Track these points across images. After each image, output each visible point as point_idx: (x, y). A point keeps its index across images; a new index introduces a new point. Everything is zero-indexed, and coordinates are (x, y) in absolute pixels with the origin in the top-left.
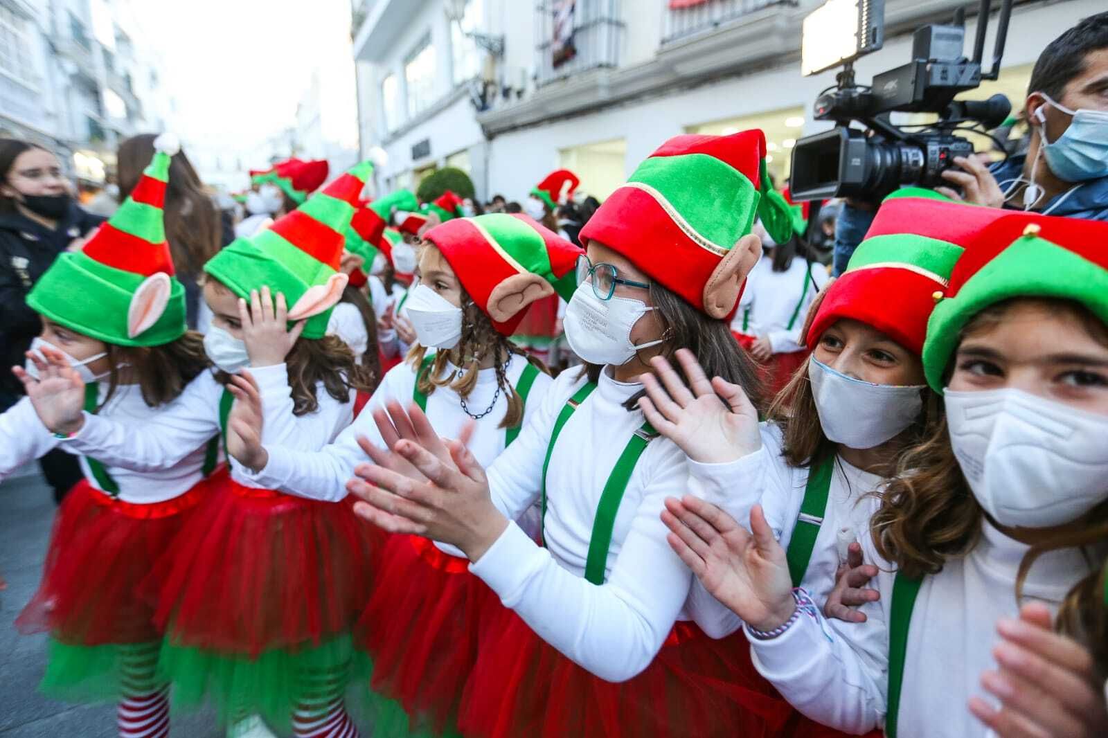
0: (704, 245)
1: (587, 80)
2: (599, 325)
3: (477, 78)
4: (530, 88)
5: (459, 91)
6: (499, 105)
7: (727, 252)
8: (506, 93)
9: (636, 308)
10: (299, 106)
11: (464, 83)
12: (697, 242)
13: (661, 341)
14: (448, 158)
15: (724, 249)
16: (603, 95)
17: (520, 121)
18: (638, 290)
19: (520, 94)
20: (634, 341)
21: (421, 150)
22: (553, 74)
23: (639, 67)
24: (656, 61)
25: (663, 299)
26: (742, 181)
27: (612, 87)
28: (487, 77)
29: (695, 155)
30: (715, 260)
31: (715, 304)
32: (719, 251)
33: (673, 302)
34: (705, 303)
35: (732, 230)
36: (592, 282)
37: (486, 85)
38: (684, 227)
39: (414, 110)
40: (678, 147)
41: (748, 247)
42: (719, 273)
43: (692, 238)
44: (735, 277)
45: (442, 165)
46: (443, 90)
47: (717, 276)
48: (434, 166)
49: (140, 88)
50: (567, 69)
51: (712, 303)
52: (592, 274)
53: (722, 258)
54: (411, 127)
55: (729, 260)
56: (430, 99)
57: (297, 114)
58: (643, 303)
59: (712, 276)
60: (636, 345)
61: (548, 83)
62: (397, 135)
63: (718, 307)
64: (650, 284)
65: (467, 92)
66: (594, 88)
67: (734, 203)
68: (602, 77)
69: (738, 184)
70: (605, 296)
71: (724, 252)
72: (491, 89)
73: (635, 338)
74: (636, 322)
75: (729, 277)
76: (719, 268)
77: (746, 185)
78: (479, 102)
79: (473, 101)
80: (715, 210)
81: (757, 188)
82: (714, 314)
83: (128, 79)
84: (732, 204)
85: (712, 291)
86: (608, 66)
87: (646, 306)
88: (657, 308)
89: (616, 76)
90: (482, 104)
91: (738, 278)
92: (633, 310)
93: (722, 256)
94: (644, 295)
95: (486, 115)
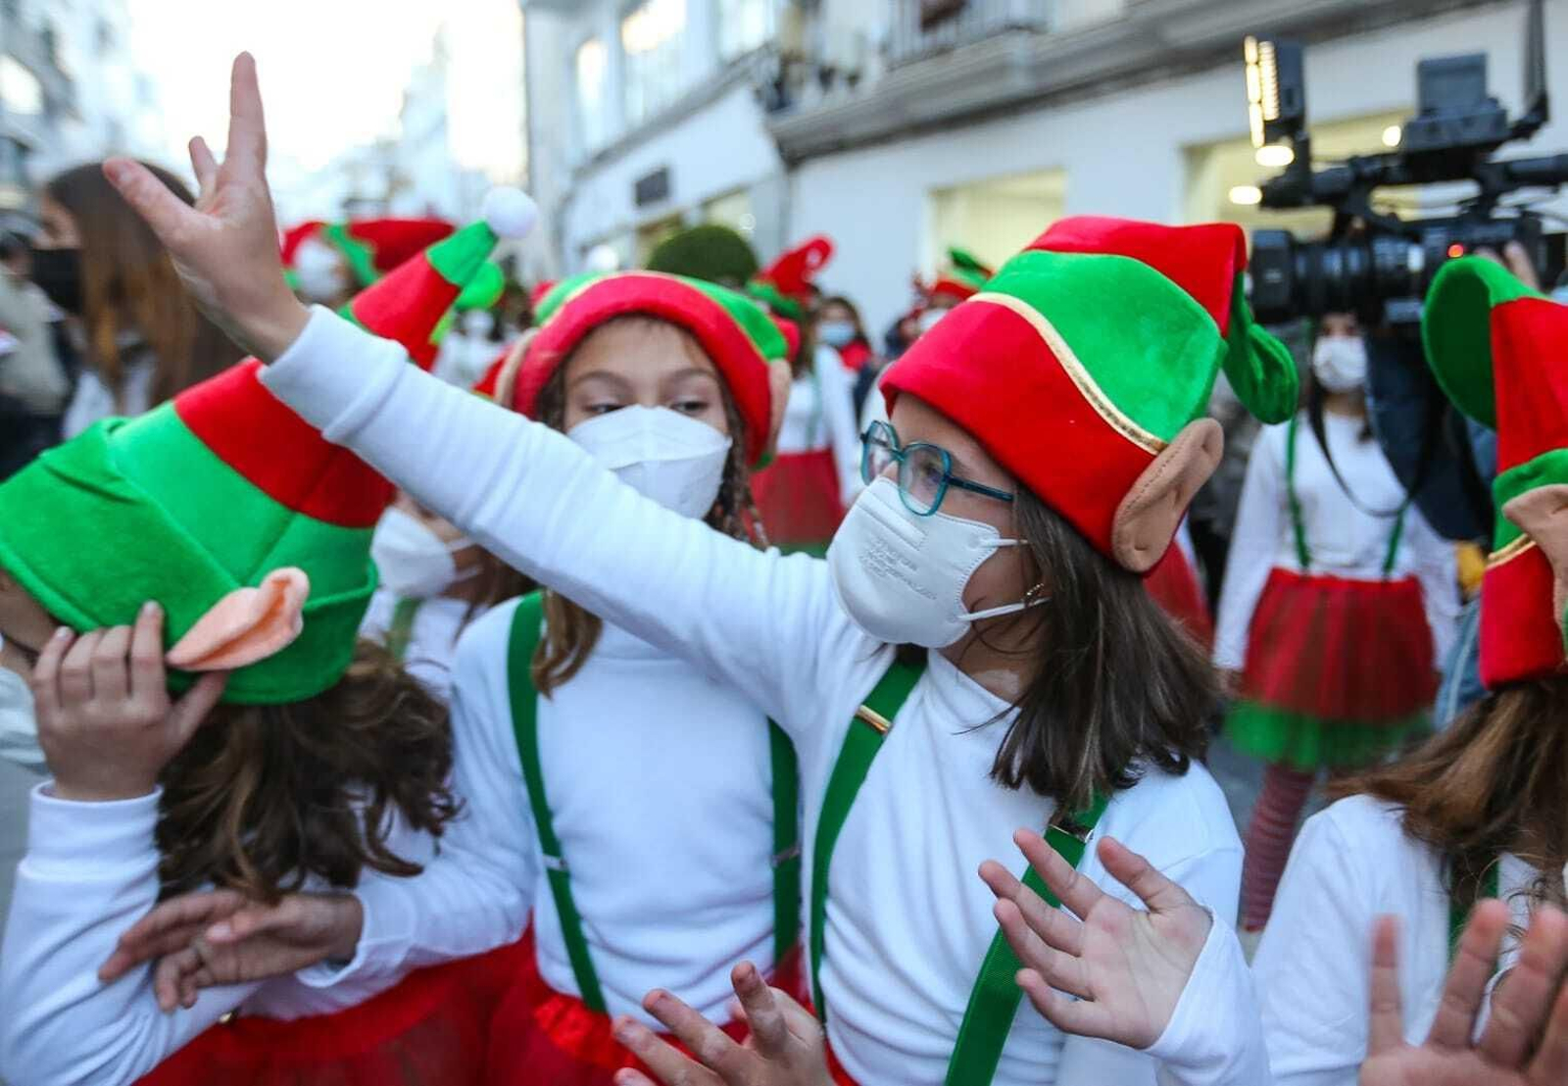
0: (1124, 428)
1: (989, 54)
2: (901, 566)
3: (767, 47)
4: (874, 71)
5: (731, 73)
6: (810, 102)
7: (1162, 448)
8: (826, 76)
9: (982, 540)
10: (408, 99)
11: (743, 57)
12: (1109, 420)
13: (1020, 607)
14: (707, 204)
15: (1159, 440)
16: (1019, 83)
17: (854, 131)
18: (989, 502)
19: (853, 79)
20: (971, 602)
21: (652, 188)
22: (919, 42)
23: (1093, 28)
24: (1124, 20)
25: (1038, 522)
26: (1198, 317)
27: (1038, 68)
28: (787, 45)
29: (1118, 259)
30: (1140, 460)
31: (1131, 546)
32: (1149, 444)
33: (1057, 531)
34: (1115, 538)
35: (1174, 406)
36: (898, 479)
37: (787, 61)
38: (1088, 390)
39: (640, 106)
40: (1084, 238)
41: (1201, 443)
42: (1147, 485)
43: (1102, 413)
44: (1173, 495)
45: (694, 219)
46: (697, 70)
47: (1143, 491)
48: (676, 221)
49: (74, 56)
50: (946, 33)
51: (1128, 542)
52: (900, 464)
53: (1155, 457)
54: (631, 141)
55: (1167, 461)
56: (673, 86)
57: (402, 115)
58: (997, 532)
59: (1133, 489)
60: (972, 610)
61: (911, 60)
62: (603, 158)
63: (1137, 548)
64: (1016, 492)
65: (745, 76)
66: (1001, 69)
67: (1182, 359)
68: (1019, 48)
69: (1190, 324)
70: (923, 509)
71: (1158, 446)
72: (795, 71)
73: (974, 597)
74: (980, 567)
75: (1162, 496)
76: (1147, 476)
77: (1206, 327)
78: (771, 93)
79: (758, 94)
80: (1147, 366)
81: (1224, 335)
82: (1129, 562)
83: (48, 39)
84: (1175, 358)
85: (1130, 519)
86: (1029, 28)
87: (1002, 538)
88: (1025, 542)
89: (1044, 46)
90: (777, 97)
91: (1178, 497)
92: (974, 541)
93: (1154, 453)
94: (1001, 515)
95: (787, 122)
